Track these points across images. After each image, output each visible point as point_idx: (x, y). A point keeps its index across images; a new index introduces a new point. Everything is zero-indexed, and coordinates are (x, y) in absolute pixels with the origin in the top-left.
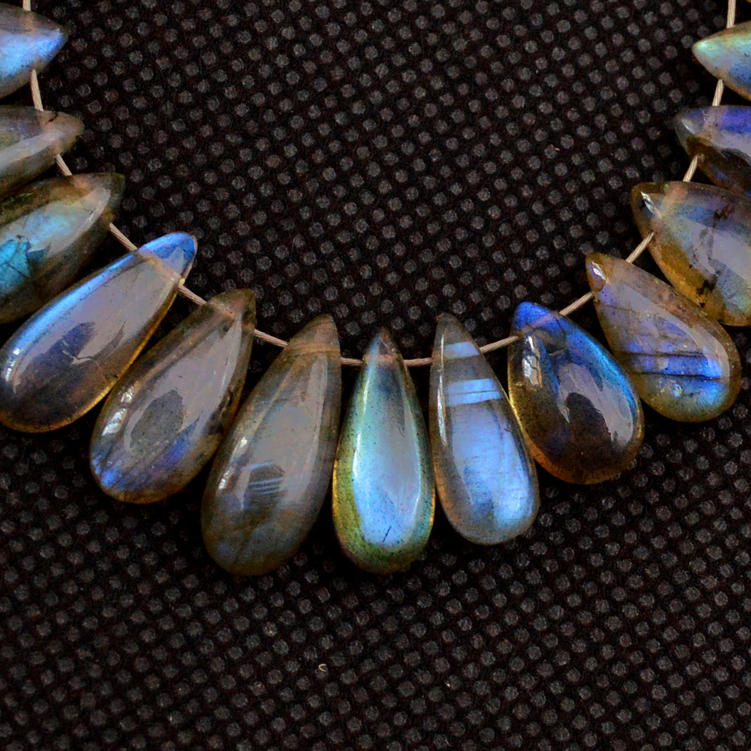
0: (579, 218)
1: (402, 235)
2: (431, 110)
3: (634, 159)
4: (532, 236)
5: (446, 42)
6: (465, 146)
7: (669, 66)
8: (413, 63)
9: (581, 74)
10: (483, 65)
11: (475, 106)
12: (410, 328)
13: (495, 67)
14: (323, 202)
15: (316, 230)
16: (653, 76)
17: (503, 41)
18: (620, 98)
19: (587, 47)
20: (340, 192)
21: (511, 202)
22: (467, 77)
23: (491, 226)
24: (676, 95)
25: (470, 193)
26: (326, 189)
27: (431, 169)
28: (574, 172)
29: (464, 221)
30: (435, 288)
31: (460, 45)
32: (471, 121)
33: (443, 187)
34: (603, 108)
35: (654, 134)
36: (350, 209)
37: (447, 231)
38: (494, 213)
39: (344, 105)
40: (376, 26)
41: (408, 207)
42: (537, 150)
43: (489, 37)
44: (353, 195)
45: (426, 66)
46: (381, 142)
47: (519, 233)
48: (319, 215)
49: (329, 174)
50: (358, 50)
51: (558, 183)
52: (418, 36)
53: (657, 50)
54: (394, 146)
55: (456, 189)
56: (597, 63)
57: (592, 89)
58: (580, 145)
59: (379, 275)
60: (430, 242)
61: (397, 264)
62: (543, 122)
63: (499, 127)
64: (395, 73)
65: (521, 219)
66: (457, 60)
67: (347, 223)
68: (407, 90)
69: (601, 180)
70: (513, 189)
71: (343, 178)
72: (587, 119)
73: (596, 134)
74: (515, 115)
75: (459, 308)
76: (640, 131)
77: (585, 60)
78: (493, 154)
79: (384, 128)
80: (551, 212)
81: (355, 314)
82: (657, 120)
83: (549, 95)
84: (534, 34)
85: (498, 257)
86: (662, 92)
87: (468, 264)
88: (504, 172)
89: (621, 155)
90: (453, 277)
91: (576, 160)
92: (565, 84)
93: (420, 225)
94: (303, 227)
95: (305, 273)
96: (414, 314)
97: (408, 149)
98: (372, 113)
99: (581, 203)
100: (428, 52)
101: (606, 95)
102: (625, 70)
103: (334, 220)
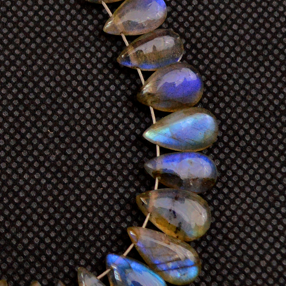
0: (118, 213)
1: (53, 240)
2: (49, 187)
3: (131, 184)
4: (102, 226)
5: (47, 158)
6: (67, 198)
7: (134, 143)
8: (37, 170)
9: (102, 156)
10: (64, 163)
11: (66, 181)
12: (66, 276)
13: (69, 163)
14: (19, 236)
15: (20, 247)
16: (129, 149)
17: (69, 152)
18: (119, 161)
19: (101, 145)
20: (25, 229)
21: (90, 215)
22: (59, 170)
23: (85, 226)
24: (140, 154)
25: (74, 215)
26: (19, 230)
27: (56, 210)
28: (111, 196)
29: (75, 227)
30: (71, 257)
31: (53, 158)
32: (66, 187)
33: (63, 216)
34: (114, 167)
35: (136, 172)
36: (30, 235)
37: (69, 233)
38: (85, 221)
39: (16, 195)
40: (19, 159)
41: (52, 228)
42: (94, 191)
43: (63, 152)
44: (30, 229)
45: (42, 170)
46: (34, 205)
47: (97, 226)
48: (19, 241)
49: (19, 224)
50: (15, 171)
51: (106, 202)
52: (36, 159)
53: (128, 138)
54: (40, 205)
55: (68, 216)
56: (107, 150)
57: (108, 161)
58: (110, 185)
59: (49, 258)
60: (64, 239)
61: (54, 252)
62: (93, 180)
63: (77, 186)
64: (32, 176)
65: (96, 221)
66: (53, 164)
67: (31, 241)
68: (38, 182)
69: (122, 196)
70: (90, 209)
71: (24, 223)
72: (109, 173)
73: (115, 179)
74: (82, 180)
75: (83, 263)
76: (131, 172)
77: (102, 150)
78: (78, 198)
79: (34, 199)
80: (107, 214)
81: (44, 276)
82: (136, 166)
83: (92, 168)
84: (80, 146)
85: (92, 238)
86: (135, 154)
87: (82, 244)
88: (84, 203)
89: (126, 184)
90: (77, 251)
91: (110, 191)
92: (97, 162)
93: (58, 234)
94: (15, 248)
95: (21, 266)
96: (66, 270)
97: (45, 205)
98: (28, 194)
99: (117, 208)
100: (42, 164)
101: (114, 162)
102: (118, 150)
103: (25, 241)
